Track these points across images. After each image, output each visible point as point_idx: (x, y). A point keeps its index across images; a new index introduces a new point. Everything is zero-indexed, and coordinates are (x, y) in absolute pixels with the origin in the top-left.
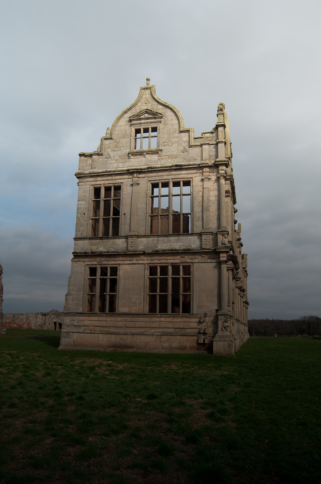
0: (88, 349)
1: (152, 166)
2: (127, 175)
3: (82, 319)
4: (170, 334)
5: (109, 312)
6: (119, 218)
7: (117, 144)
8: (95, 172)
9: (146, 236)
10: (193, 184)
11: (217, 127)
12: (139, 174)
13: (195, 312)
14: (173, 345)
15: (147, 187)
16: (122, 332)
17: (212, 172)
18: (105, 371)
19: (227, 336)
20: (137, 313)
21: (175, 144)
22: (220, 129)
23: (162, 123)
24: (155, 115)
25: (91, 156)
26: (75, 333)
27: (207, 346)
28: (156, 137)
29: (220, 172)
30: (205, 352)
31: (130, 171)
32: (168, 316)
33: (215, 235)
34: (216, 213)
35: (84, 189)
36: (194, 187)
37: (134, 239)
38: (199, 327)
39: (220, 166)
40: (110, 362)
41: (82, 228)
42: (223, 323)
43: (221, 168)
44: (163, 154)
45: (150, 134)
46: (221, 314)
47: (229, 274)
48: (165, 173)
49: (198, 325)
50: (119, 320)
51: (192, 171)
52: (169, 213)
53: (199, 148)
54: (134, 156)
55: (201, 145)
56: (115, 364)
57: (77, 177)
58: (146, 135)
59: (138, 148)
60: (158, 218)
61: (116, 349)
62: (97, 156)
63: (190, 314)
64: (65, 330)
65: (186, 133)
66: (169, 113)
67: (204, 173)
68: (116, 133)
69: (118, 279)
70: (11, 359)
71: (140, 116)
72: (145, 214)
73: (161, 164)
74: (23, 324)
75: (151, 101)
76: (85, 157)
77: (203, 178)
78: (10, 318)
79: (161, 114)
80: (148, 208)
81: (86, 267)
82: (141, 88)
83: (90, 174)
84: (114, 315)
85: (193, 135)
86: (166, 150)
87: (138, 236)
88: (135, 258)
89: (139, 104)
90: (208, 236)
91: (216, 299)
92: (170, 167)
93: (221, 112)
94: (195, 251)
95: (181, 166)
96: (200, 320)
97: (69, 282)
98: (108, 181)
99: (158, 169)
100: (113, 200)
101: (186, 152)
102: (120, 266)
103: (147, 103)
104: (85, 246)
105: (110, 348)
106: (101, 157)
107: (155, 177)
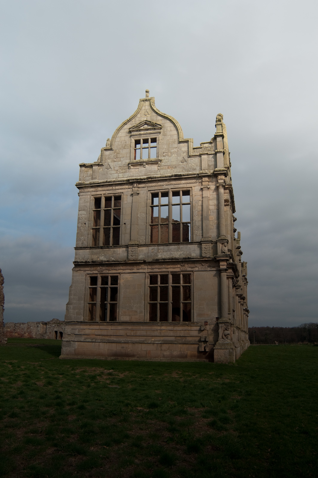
0: (89, 358)
1: (152, 176)
2: (127, 185)
3: (83, 328)
4: (171, 343)
5: (110, 321)
6: (120, 227)
7: (117, 155)
8: (95, 182)
9: (147, 245)
10: (193, 194)
11: (216, 137)
12: (139, 184)
13: (195, 320)
14: (174, 354)
15: (147, 196)
16: (123, 340)
17: (211, 182)
18: (107, 380)
19: (227, 344)
20: (138, 322)
21: (174, 154)
22: (219, 139)
23: (162, 133)
24: (154, 126)
25: (91, 166)
26: (76, 342)
27: (207, 354)
28: (156, 147)
29: (219, 181)
30: (206, 361)
31: (130, 181)
32: (169, 324)
33: (215, 244)
34: (216, 221)
35: (85, 199)
36: (193, 196)
37: (134, 248)
38: (200, 335)
39: (219, 175)
40: (111, 371)
41: (82, 237)
42: (224, 331)
43: (220, 177)
44: (163, 164)
45: (150, 145)
46: (221, 322)
47: (230, 282)
48: (165, 183)
49: (199, 333)
50: (120, 329)
51: (191, 181)
52: (169, 222)
53: (198, 157)
54: (134, 167)
55: (200, 156)
56: (116, 373)
57: (78, 188)
58: (146, 145)
59: (138, 159)
60: (158, 227)
61: (117, 357)
62: (97, 167)
63: (191, 322)
64: (66, 339)
65: (185, 144)
66: (168, 124)
67: (203, 183)
68: (116, 144)
69: (118, 288)
70: (12, 368)
71: (140, 128)
72: (145, 224)
73: (160, 174)
74: (24, 333)
75: (150, 112)
76: (86, 168)
77: (202, 187)
78: (11, 327)
79: (161, 125)
80: (148, 218)
81: (87, 276)
82: (140, 100)
83: (91, 184)
84: (114, 324)
85: (192, 146)
86: (166, 161)
87: (139, 246)
88: (135, 267)
89: (139, 116)
90: (208, 244)
91: (216, 307)
92: (170, 177)
93: (220, 122)
94: (195, 259)
95: (181, 175)
96: (200, 328)
97: (70, 291)
98: (108, 191)
99: (158, 179)
100: (114, 209)
101: (185, 162)
102: (120, 275)
103: (146, 114)
104: (86, 255)
105: (111, 357)
106: (101, 168)
107: (155, 186)
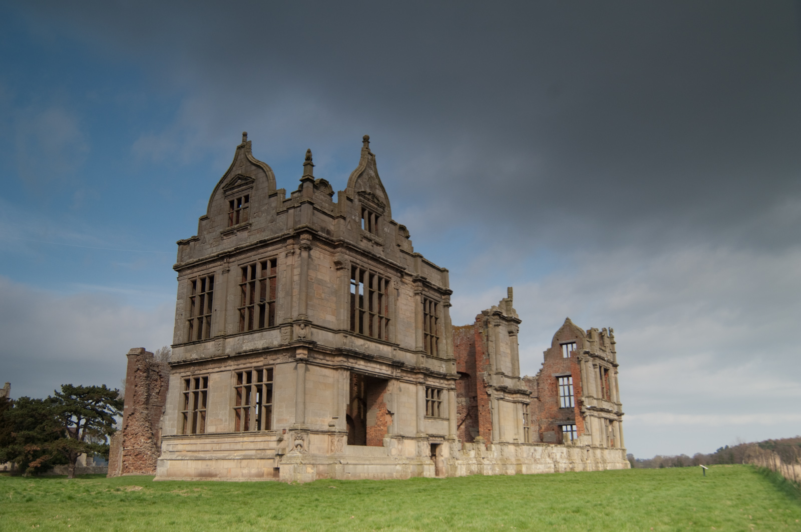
1: (239, 247)
2: (218, 261)
3: (176, 443)
4: (251, 457)
5: (199, 433)
6: (211, 316)
7: (212, 224)
8: (192, 262)
9: (233, 335)
10: (279, 263)
11: (303, 182)
12: (229, 259)
13: (275, 428)
14: (252, 471)
15: (237, 273)
16: (208, 456)
17: (295, 244)
20: (222, 433)
21: (265, 213)
22: (305, 185)
23: (254, 188)
24: (246, 180)
25: (187, 243)
26: (168, 460)
28: (248, 207)
29: (302, 242)
31: (220, 256)
32: (249, 434)
34: (298, 296)
35: (183, 284)
36: (279, 266)
37: (220, 340)
39: (302, 234)
41: (179, 332)
42: (295, 440)
43: (302, 236)
44: (253, 228)
45: (243, 205)
48: (252, 253)
49: (278, 445)
50: (207, 442)
51: (276, 246)
52: (255, 303)
53: (286, 213)
54: (227, 236)
55: (288, 210)
57: (176, 271)
60: (245, 310)
61: (201, 478)
62: (194, 242)
64: (161, 457)
65: (275, 197)
66: (261, 174)
67: (288, 247)
68: (212, 209)
69: (208, 392)
71: (234, 184)
72: (234, 308)
73: (250, 242)
75: (244, 162)
76: (185, 245)
77: (286, 252)
79: (251, 178)
80: (236, 300)
81: (181, 380)
82: (237, 147)
83: (186, 265)
84: (203, 437)
85: (281, 198)
86: (255, 223)
87: (225, 337)
88: (222, 364)
89: (234, 168)
90: (288, 328)
91: (295, 409)
92: (256, 244)
93: (308, 162)
94: (274, 349)
95: (265, 241)
96: (279, 438)
98: (203, 271)
99: (246, 249)
100: (208, 294)
101: (274, 221)
102: (210, 375)
103: (241, 166)
104: (180, 354)
105: (197, 477)
106: (199, 243)
107: (244, 259)
